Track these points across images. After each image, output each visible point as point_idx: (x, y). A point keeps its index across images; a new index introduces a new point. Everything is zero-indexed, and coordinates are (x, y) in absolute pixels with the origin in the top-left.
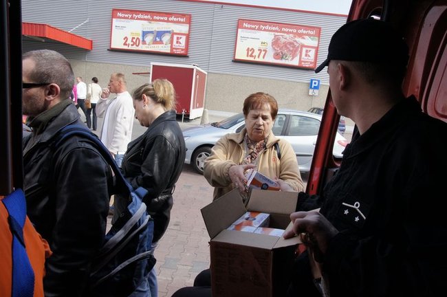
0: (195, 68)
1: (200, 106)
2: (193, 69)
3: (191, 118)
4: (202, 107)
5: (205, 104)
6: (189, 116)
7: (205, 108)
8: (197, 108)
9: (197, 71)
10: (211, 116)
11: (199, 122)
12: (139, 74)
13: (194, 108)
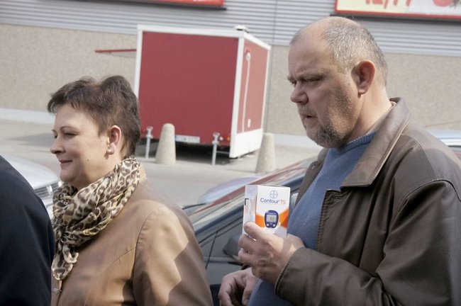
0: (244, 37)
1: (255, 126)
2: (236, 40)
3: (233, 154)
4: (258, 127)
5: (266, 119)
6: (228, 149)
7: (266, 131)
8: (247, 129)
9: (248, 43)
10: (280, 148)
11: (252, 163)
12: (110, 51)
13: (239, 130)
